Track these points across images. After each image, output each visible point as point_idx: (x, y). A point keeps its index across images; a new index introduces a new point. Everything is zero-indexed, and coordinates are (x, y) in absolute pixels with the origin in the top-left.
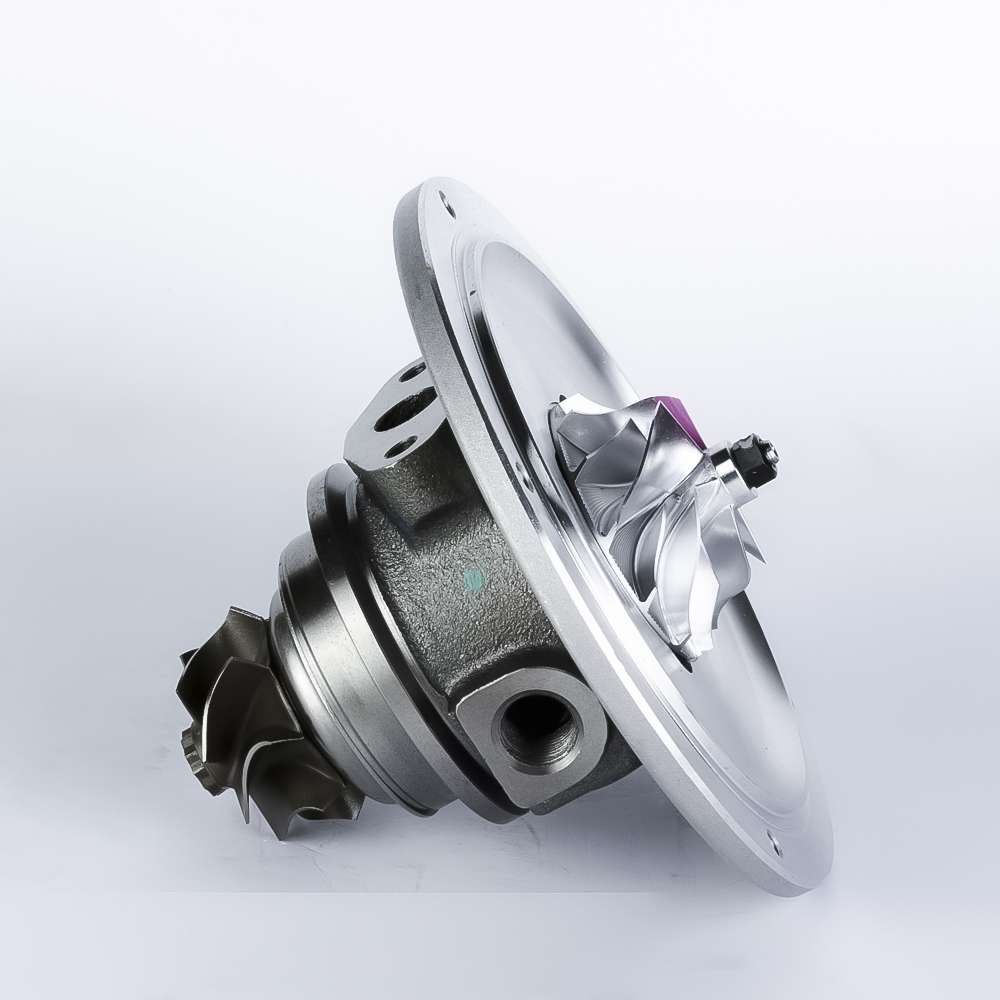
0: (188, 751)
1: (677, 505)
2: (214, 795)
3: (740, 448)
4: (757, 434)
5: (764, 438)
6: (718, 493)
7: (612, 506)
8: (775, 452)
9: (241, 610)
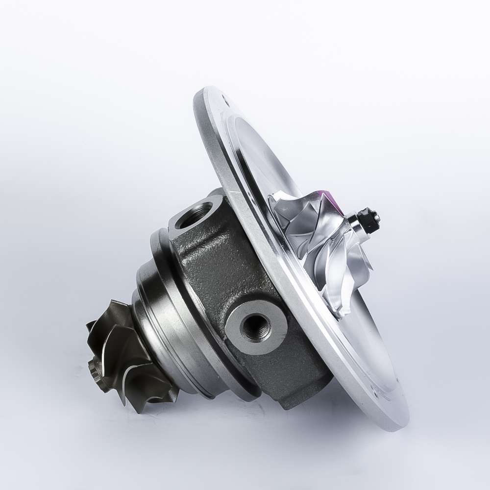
0: (92, 371)
1: (333, 243)
2: (105, 392)
3: (362, 215)
4: (369, 208)
5: (372, 210)
6: (353, 237)
7: (303, 244)
9: (117, 301)
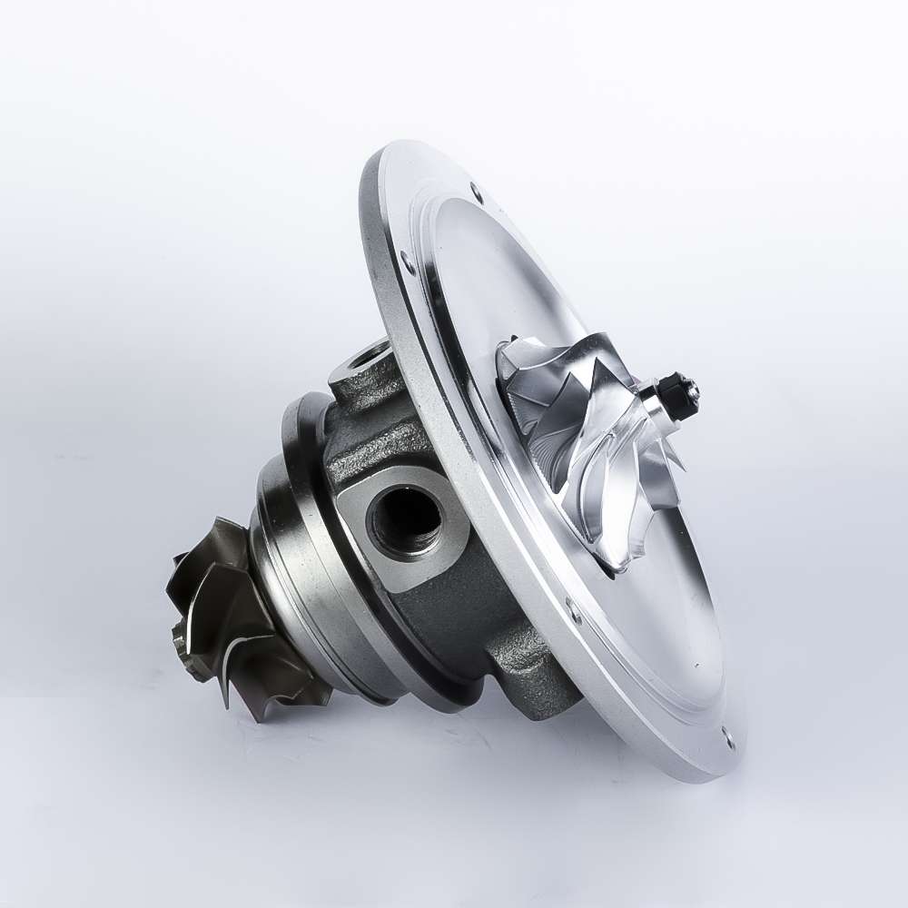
8: (697, 389)
